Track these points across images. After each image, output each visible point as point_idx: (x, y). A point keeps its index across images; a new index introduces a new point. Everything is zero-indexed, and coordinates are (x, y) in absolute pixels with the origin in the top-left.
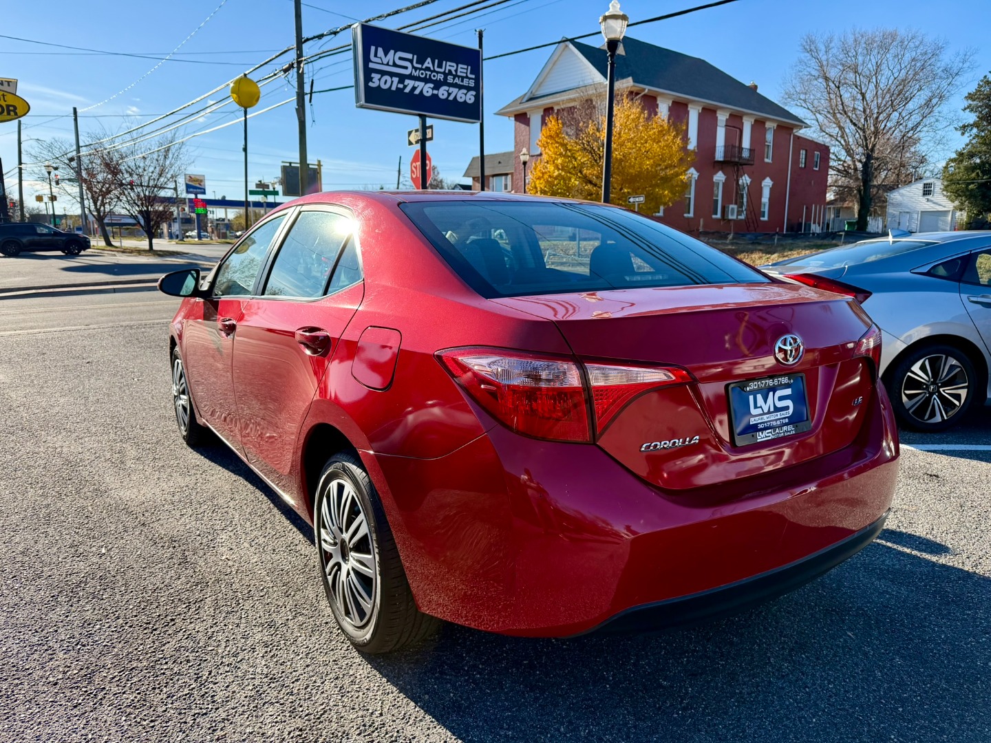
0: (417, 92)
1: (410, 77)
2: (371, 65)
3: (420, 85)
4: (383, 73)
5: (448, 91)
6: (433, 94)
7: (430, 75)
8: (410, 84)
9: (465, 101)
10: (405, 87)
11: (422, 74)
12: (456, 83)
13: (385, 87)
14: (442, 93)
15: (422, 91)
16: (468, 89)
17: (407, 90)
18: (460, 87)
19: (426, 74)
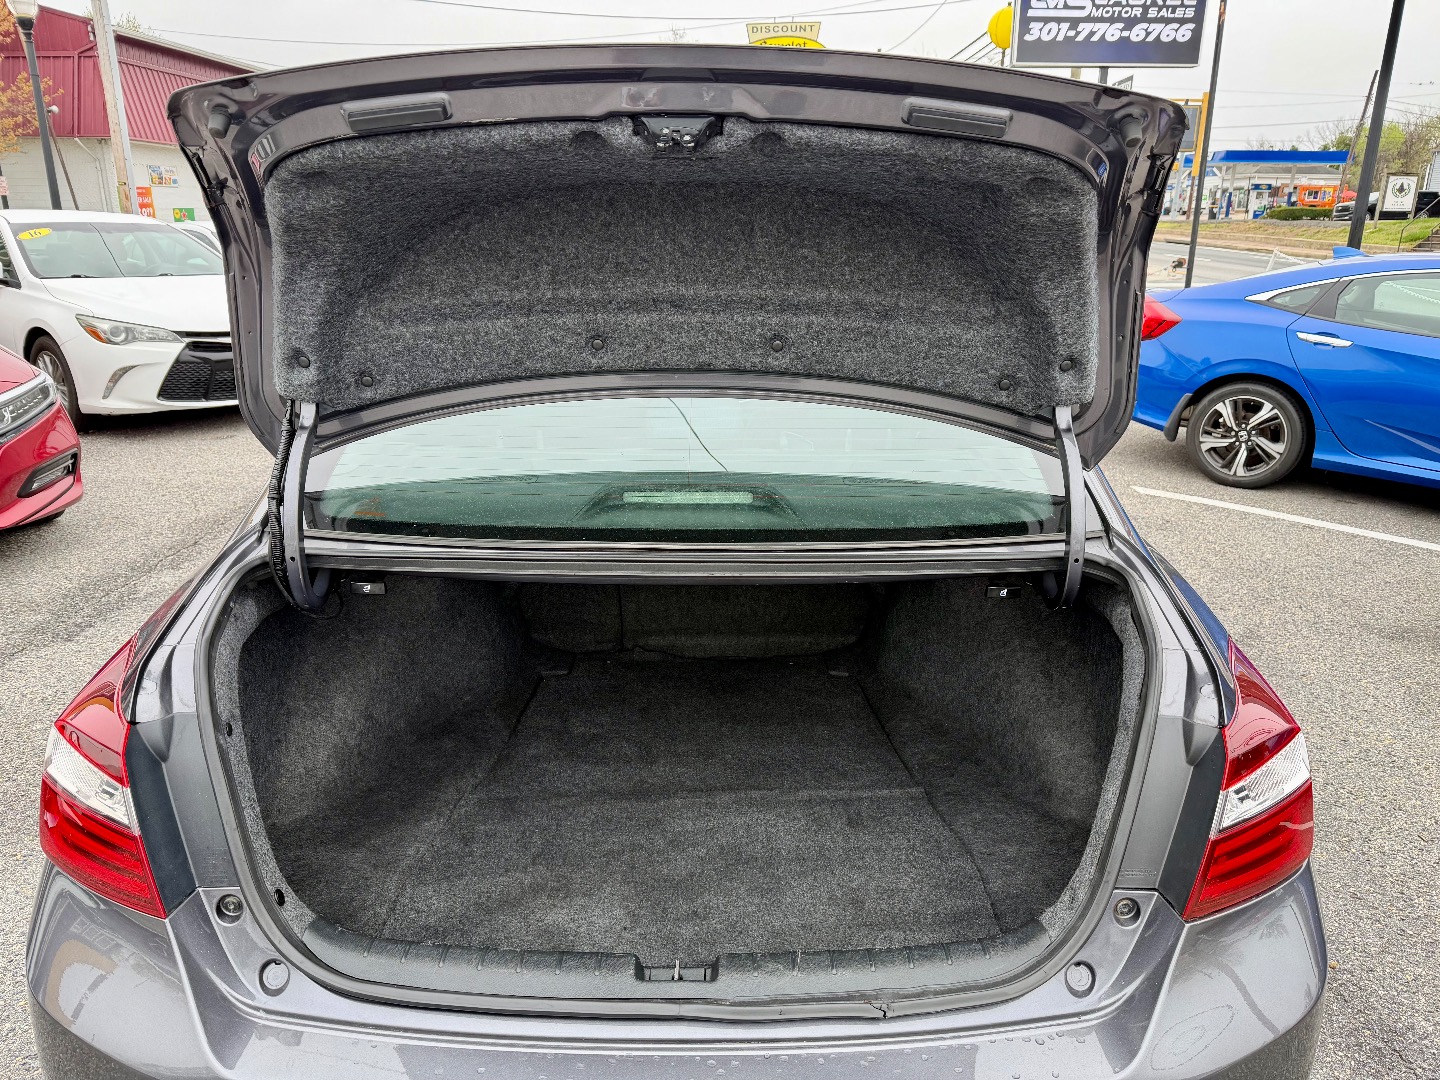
0: (1095, 38)
1: (1089, 19)
2: (1031, 13)
3: (1103, 26)
4: (1046, 20)
5: (1146, 30)
6: (1122, 38)
7: (1120, 12)
8: (1085, 28)
9: (1175, 39)
10: (1078, 33)
11: (1107, 12)
12: (1162, 17)
13: (1046, 38)
14: (1137, 34)
15: (1104, 34)
16: (1182, 21)
17: (1080, 38)
18: (1167, 21)
19: (1114, 12)
